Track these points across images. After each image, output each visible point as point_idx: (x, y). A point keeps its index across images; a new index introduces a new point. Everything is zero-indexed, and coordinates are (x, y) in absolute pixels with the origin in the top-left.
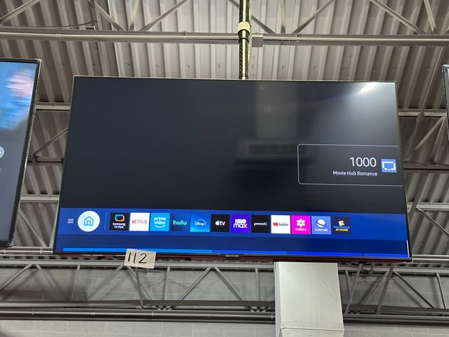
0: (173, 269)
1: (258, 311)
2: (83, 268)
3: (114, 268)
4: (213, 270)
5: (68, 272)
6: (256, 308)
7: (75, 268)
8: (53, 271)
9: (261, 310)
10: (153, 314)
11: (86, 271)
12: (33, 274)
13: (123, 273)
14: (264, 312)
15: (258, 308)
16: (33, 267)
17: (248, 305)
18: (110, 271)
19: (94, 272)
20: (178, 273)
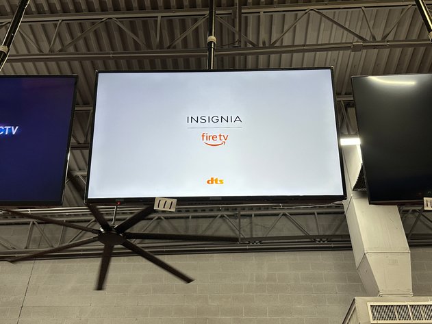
0: (256, 215)
1: (322, 242)
2: (193, 217)
3: (215, 217)
4: (284, 215)
5: (183, 220)
6: (318, 240)
7: (188, 217)
8: (172, 221)
9: (324, 241)
10: (248, 247)
11: (195, 220)
12: (158, 223)
13: (220, 220)
14: (326, 242)
15: (321, 240)
16: (159, 218)
17: (313, 239)
18: (211, 219)
19: (201, 220)
20: (259, 218)
